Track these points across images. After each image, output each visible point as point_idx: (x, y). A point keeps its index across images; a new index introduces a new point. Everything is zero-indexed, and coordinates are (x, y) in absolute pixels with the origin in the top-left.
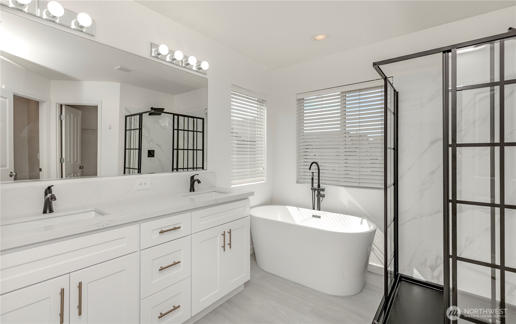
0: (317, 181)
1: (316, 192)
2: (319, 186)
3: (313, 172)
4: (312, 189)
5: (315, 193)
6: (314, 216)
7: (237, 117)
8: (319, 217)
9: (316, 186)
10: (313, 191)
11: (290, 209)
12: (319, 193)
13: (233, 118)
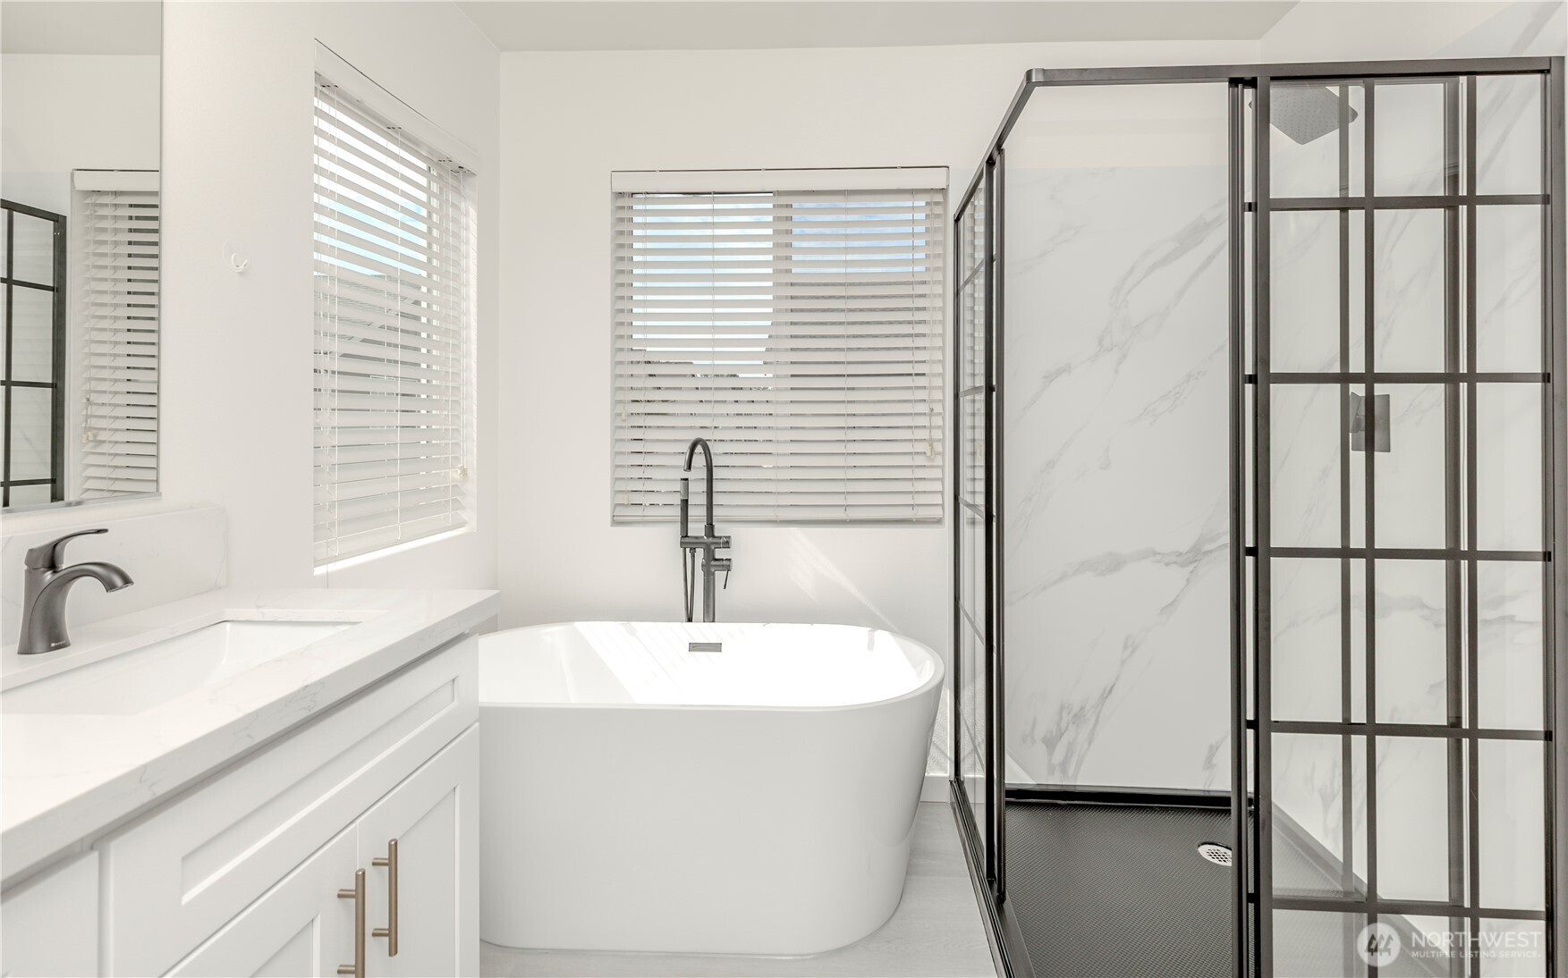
0: (703, 512)
1: (700, 553)
2: (710, 527)
3: (687, 479)
4: (682, 543)
5: (693, 556)
6: (694, 647)
7: (343, 255)
8: (716, 647)
9: (697, 529)
10: (688, 550)
11: (591, 630)
12: (709, 556)
13: (325, 258)
